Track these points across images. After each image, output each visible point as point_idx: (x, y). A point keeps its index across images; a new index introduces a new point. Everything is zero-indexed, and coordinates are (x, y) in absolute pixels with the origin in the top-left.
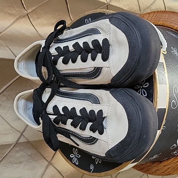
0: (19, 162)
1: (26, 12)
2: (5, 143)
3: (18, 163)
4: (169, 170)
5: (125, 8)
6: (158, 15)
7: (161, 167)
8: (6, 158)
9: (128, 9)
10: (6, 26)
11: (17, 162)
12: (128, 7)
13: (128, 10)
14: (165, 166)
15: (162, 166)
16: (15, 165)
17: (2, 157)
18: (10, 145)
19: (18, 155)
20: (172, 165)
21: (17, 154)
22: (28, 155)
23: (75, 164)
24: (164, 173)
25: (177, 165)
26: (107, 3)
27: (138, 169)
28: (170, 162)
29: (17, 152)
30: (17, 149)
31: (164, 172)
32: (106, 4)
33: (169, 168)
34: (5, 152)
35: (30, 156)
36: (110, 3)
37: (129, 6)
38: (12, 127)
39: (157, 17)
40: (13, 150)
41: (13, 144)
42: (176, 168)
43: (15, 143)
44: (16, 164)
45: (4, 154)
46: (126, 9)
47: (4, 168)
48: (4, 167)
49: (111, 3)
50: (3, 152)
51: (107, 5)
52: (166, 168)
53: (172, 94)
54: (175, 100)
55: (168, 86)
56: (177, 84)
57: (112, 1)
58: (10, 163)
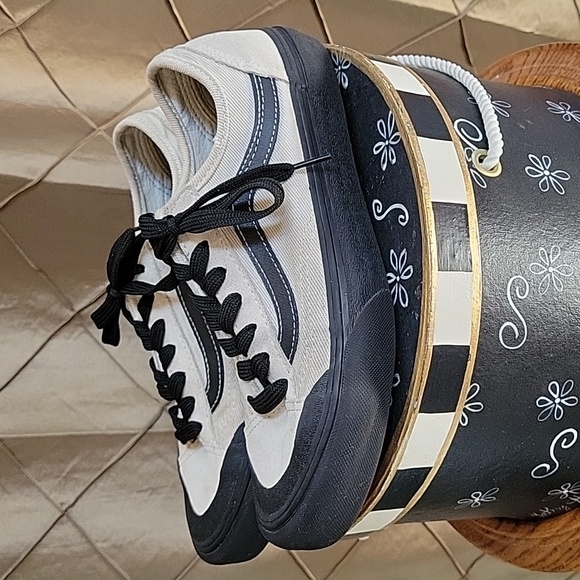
0: (150, 489)
2: (111, 429)
3: (146, 491)
4: (557, 556)
5: (527, 26)
6: (548, 59)
7: (536, 543)
8: (112, 473)
9: (537, 30)
10: (134, 96)
11: (144, 488)
12: (536, 23)
13: (537, 33)
14: (545, 540)
15: (539, 541)
16: (139, 495)
17: (100, 469)
18: (125, 437)
19: (148, 467)
20: (564, 539)
21: (146, 464)
24: (544, 564)
25: (578, 540)
26: (460, 14)
27: (479, 544)
28: (558, 528)
29: (146, 458)
30: (146, 450)
31: (543, 560)
32: (456, 17)
33: (555, 549)
34: (111, 457)
36: (471, 14)
37: (539, 19)
38: (138, 386)
39: (544, 64)
40: (134, 452)
41: (134, 435)
42: (575, 549)
43: (141, 432)
44: (140, 491)
45: (108, 460)
46: (528, 30)
47: (105, 499)
48: (103, 497)
49: (474, 12)
50: (106, 456)
51: (458, 19)
52: (550, 546)
53: (504, 304)
54: (517, 322)
55: (479, 276)
56: (526, 273)
57: (476, 8)
58: (122, 487)
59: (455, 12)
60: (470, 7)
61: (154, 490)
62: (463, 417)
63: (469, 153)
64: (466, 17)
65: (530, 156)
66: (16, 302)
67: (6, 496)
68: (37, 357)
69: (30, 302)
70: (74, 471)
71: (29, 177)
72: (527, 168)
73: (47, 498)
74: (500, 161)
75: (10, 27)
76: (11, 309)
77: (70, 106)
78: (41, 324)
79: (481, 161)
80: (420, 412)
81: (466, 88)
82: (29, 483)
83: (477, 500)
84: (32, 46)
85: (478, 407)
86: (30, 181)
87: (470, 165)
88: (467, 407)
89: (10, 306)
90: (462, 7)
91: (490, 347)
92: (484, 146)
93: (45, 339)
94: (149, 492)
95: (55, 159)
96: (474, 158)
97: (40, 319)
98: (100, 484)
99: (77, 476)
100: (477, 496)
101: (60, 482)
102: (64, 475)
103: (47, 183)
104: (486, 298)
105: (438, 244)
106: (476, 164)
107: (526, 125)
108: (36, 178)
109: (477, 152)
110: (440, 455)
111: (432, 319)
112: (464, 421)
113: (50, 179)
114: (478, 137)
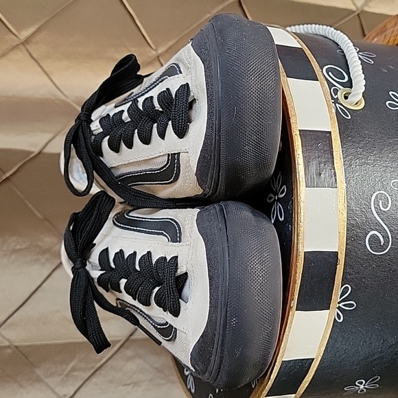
0: (132, 383)
1: (154, 52)
3: (129, 384)
8: (103, 371)
11: (128, 382)
16: (124, 388)
19: (131, 366)
22: (156, 368)
23: (190, 390)
26: (358, 9)
29: (129, 359)
30: (128, 352)
35: (158, 370)
41: (118, 341)
43: (124, 339)
44: (125, 385)
45: (100, 361)
47: (98, 391)
51: (357, 13)
53: (369, 215)
54: (381, 230)
55: (344, 192)
56: (388, 189)
57: (370, 4)
58: (111, 382)
59: (353, 8)
60: (366, 4)
61: (136, 384)
62: (338, 313)
63: (336, 91)
64: (363, 12)
65: (391, 93)
66: (28, 243)
67: (22, 390)
68: (44, 284)
69: (40, 244)
70: (73, 370)
71: (32, 149)
72: (387, 103)
73: (53, 391)
74: (363, 96)
75: (17, 43)
76: (25, 248)
77: (63, 98)
78: (47, 260)
79: (346, 98)
80: (296, 310)
81: (337, 44)
82: (38, 380)
83: (362, 387)
84: (34, 55)
85: (351, 305)
86: (33, 152)
87: (336, 101)
88: (340, 305)
89: (24, 246)
90: (359, 4)
91: (358, 252)
92: (349, 85)
93: (51, 270)
94: (132, 385)
95: (51, 135)
96: (340, 96)
97: (47, 256)
98: (94, 380)
99: (75, 374)
100: (361, 383)
101: (63, 379)
102: (65, 373)
103: (45, 153)
104: (352, 210)
105: (305, 165)
106: (342, 100)
107: (388, 69)
108: (36, 150)
109: (342, 91)
110: (320, 348)
111: (302, 229)
112: (339, 318)
113: (47, 150)
114: (344, 79)
